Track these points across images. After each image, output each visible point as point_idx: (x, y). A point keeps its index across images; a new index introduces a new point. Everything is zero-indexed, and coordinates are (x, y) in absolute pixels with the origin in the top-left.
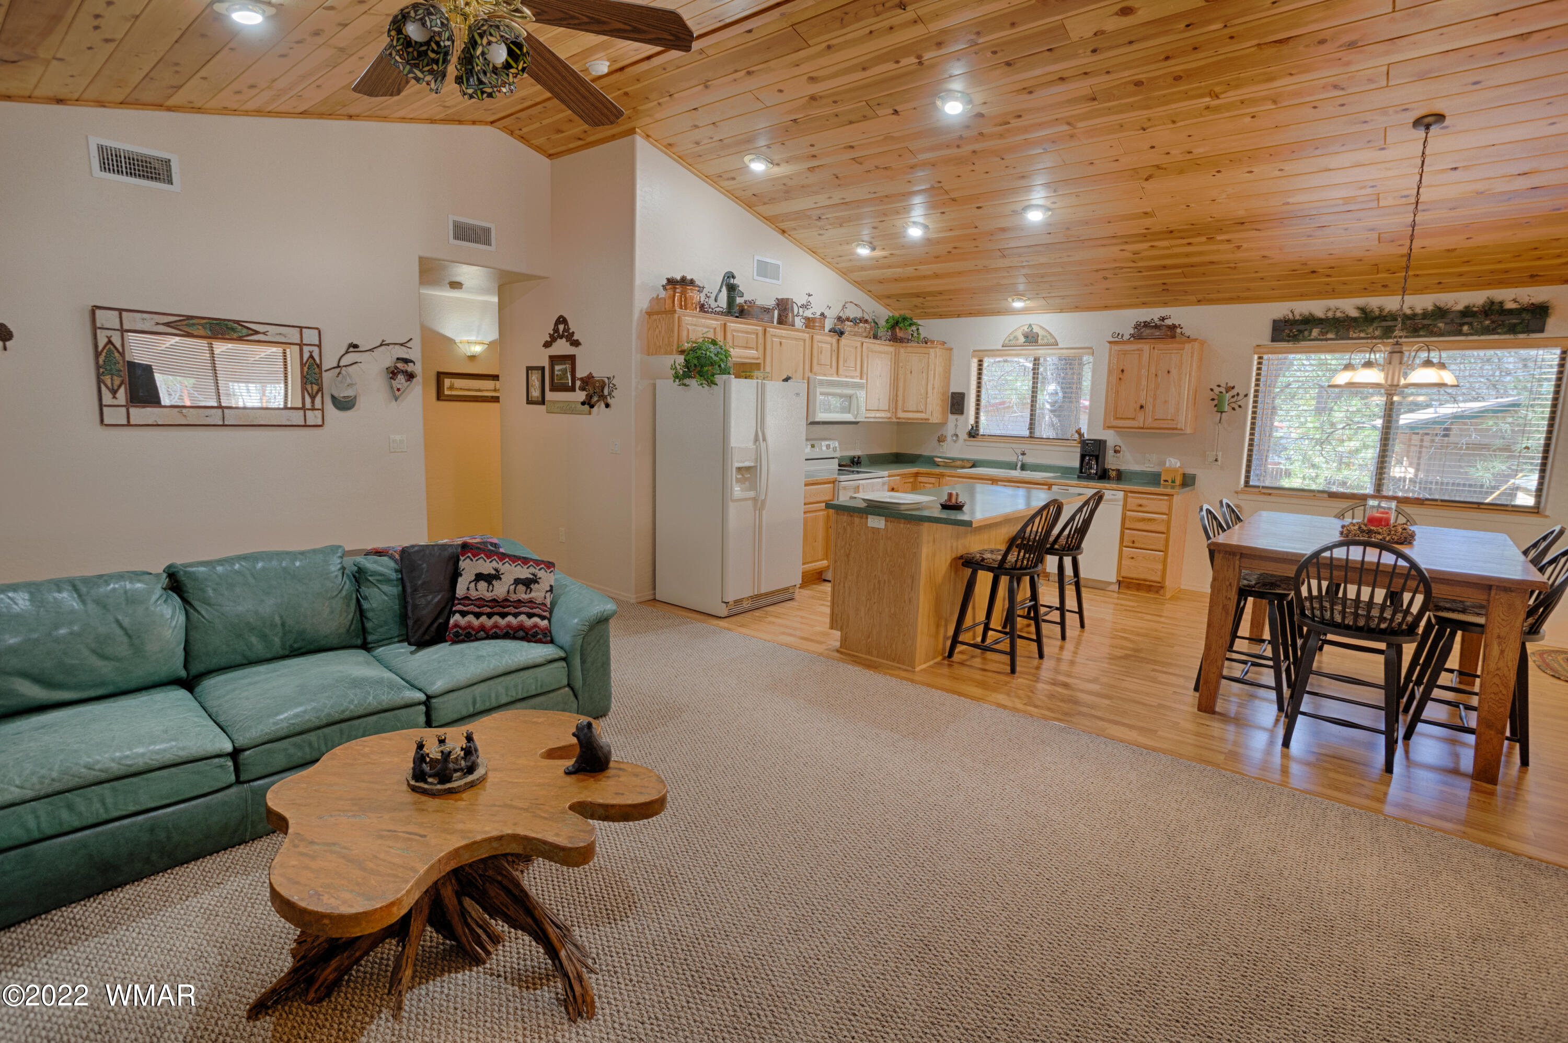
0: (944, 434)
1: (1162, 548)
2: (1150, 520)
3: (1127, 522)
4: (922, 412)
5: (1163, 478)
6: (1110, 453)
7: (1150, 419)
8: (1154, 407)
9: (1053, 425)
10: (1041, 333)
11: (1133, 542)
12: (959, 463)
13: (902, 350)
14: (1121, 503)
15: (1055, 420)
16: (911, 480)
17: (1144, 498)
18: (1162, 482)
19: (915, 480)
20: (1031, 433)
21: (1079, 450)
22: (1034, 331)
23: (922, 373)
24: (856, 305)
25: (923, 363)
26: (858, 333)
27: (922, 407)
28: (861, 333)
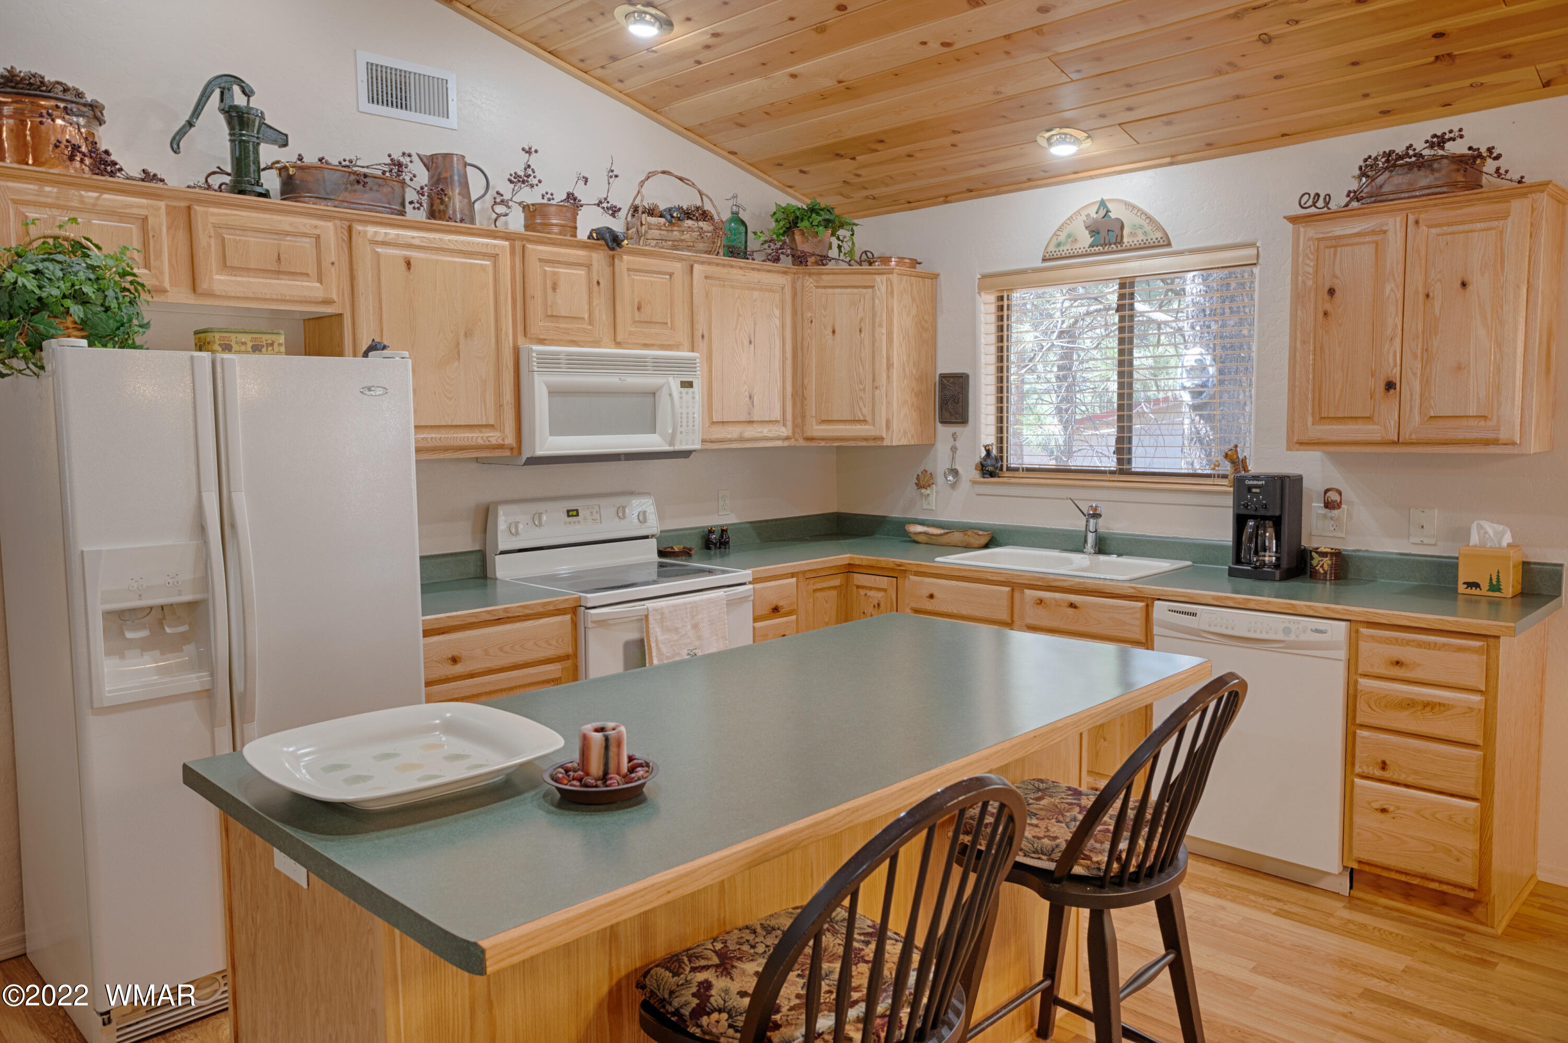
0: (929, 469)
1: (1472, 791)
2: (1429, 705)
3: (1361, 705)
4: (864, 421)
5: (1463, 577)
6: (1313, 509)
7: (1417, 418)
8: (1426, 383)
9: (1200, 440)
10: (1129, 219)
11: (1384, 766)
12: (957, 537)
13: (810, 282)
14: (1342, 654)
15: (1204, 429)
16: (836, 581)
17: (1408, 643)
18: (1462, 588)
19: (848, 581)
20: (1120, 461)
21: (1229, 501)
22: (1113, 215)
23: (860, 331)
24: (681, 179)
25: (861, 309)
26: (676, 243)
27: (865, 410)
28: (689, 244)
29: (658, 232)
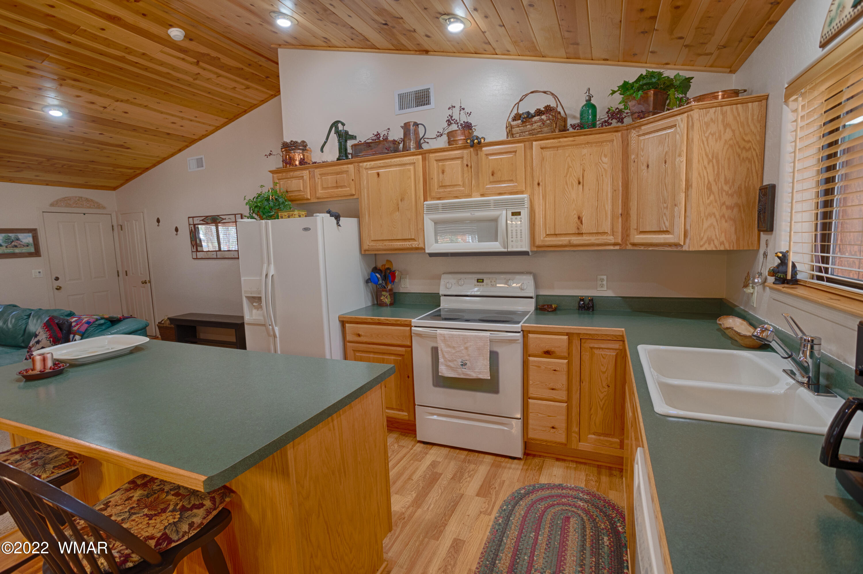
4: (667, 232)
23: (665, 163)
24: (545, 92)
25: (666, 145)
26: (531, 132)
27: (667, 224)
28: (538, 130)
29: (518, 128)
